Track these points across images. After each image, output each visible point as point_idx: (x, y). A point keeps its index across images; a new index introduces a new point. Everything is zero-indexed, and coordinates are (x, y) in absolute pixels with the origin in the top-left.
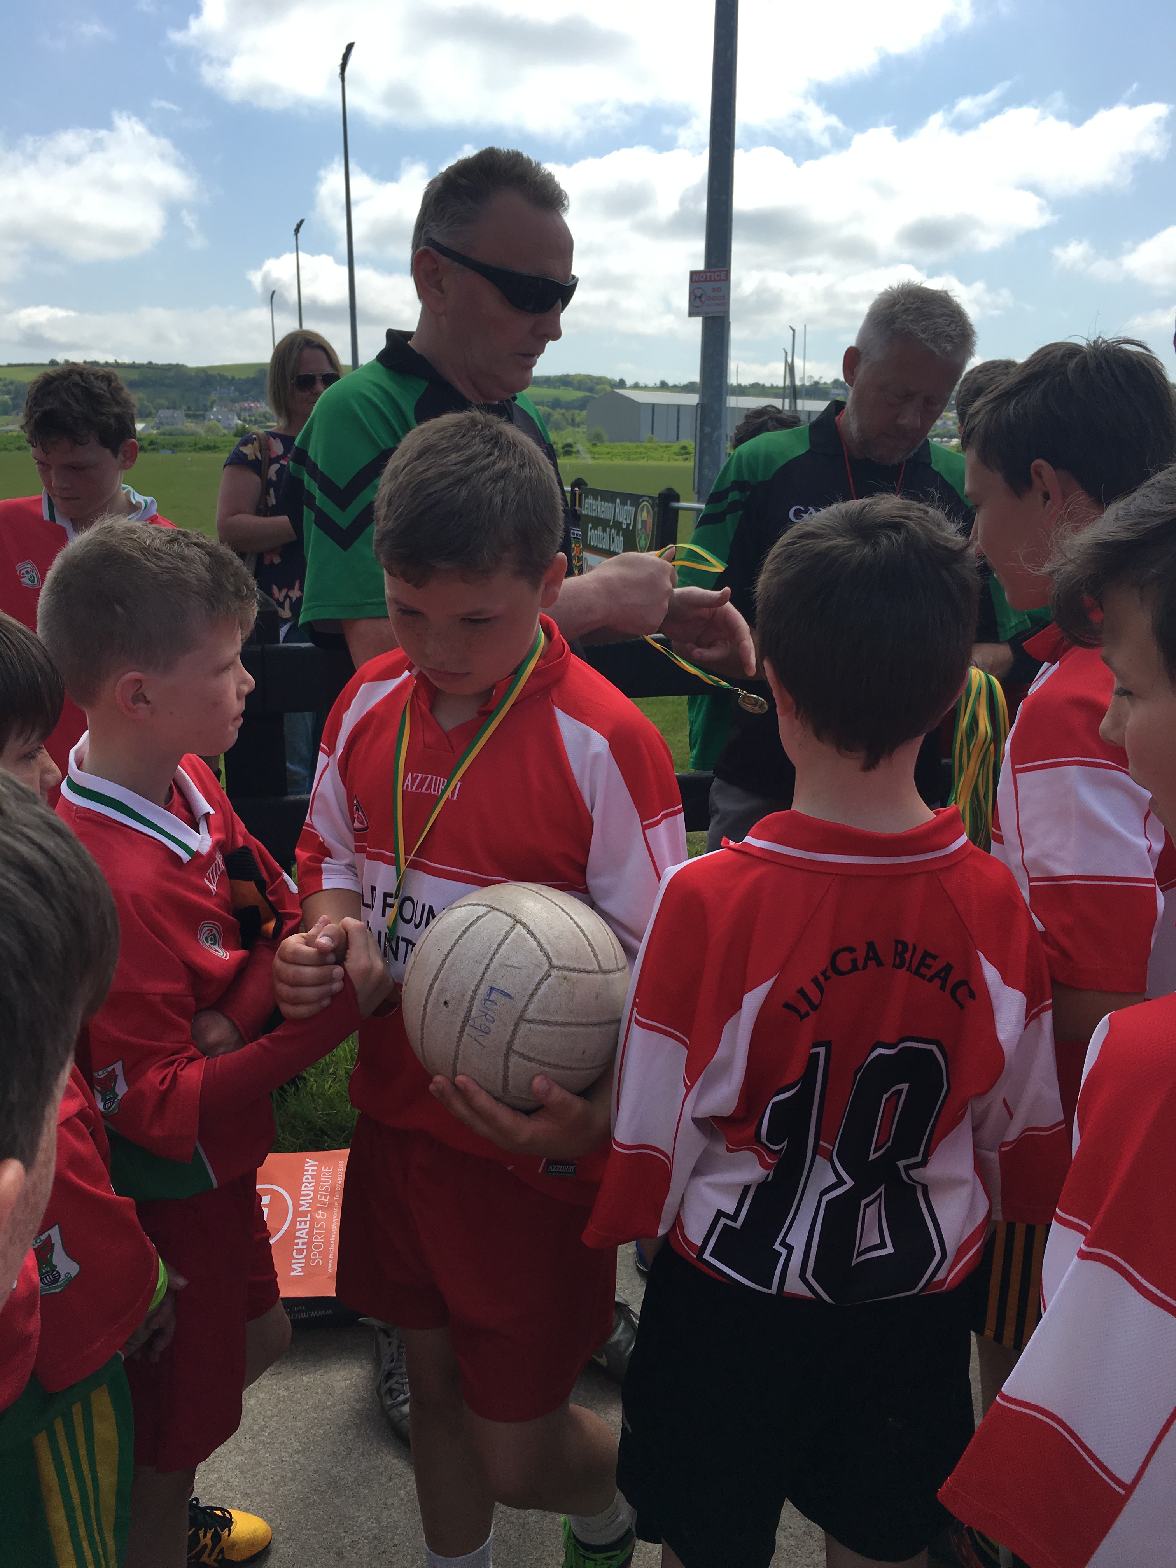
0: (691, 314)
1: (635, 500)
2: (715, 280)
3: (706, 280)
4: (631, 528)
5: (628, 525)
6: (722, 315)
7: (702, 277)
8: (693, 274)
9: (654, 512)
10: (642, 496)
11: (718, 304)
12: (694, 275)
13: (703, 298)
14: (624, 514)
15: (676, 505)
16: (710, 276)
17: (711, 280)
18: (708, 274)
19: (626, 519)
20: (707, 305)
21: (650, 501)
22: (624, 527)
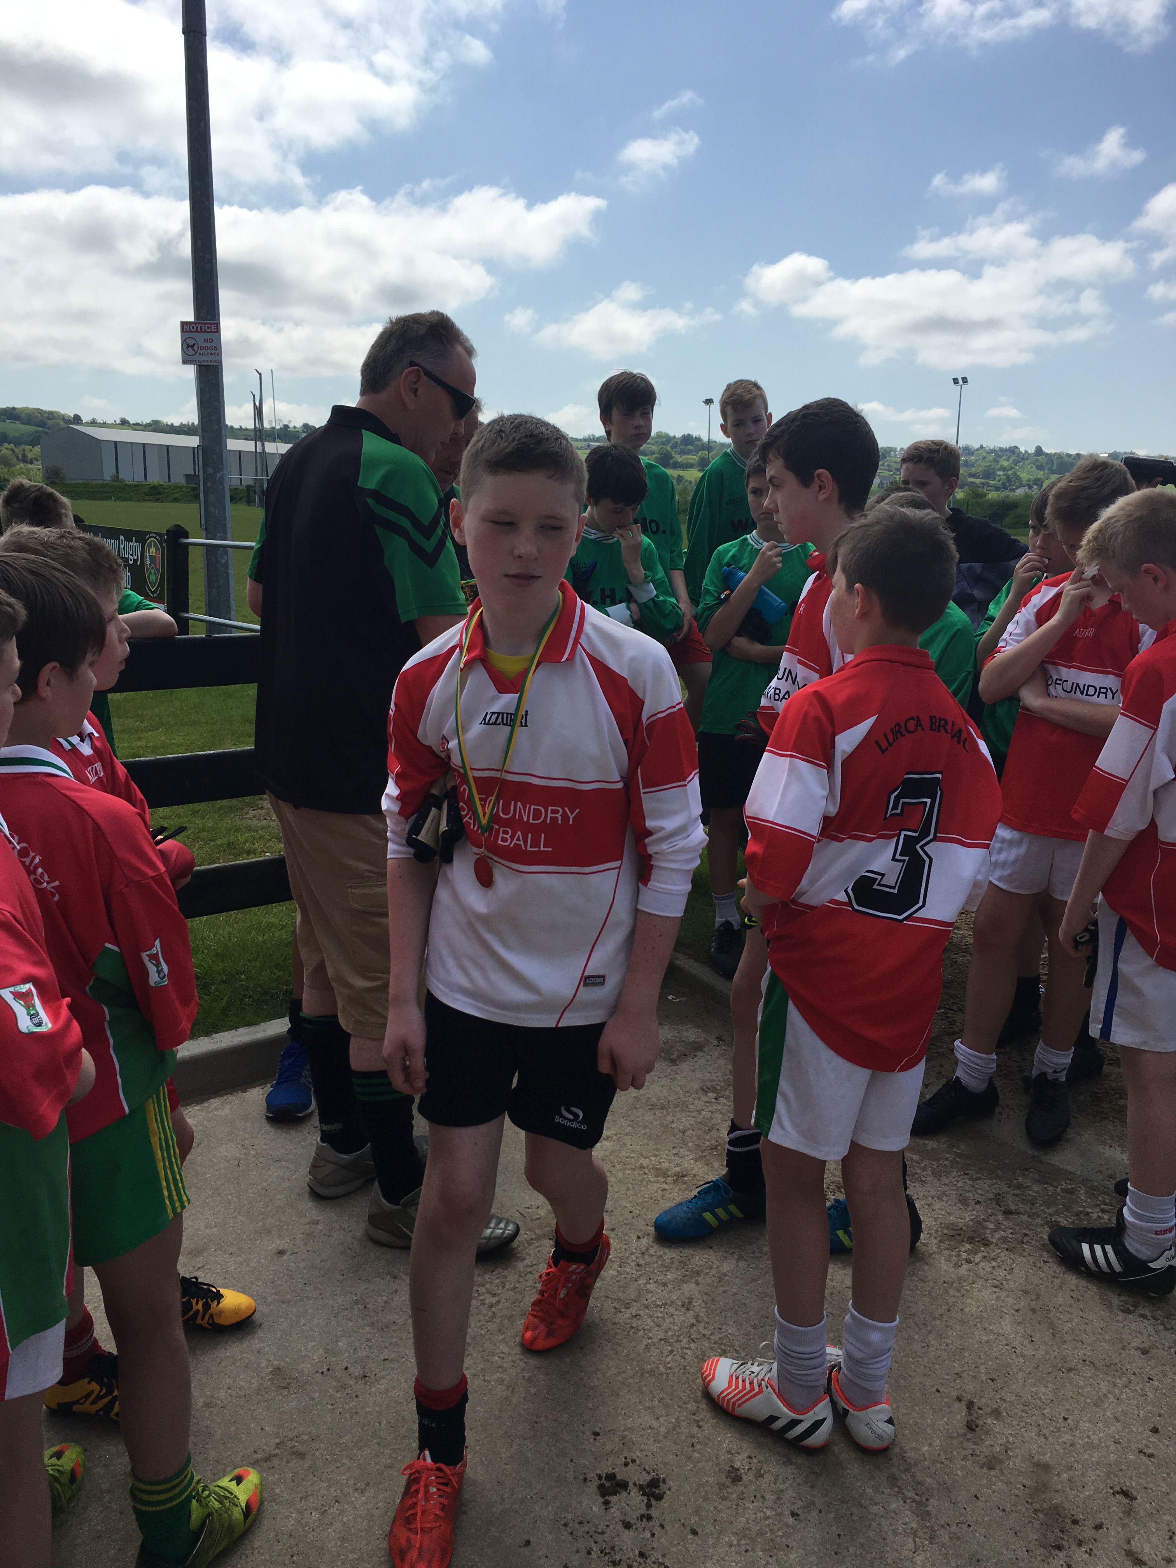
0: (185, 362)
1: (141, 537)
2: (206, 331)
3: (197, 331)
4: (138, 563)
5: (135, 561)
6: (215, 364)
7: (193, 328)
8: (183, 324)
9: (163, 548)
10: (148, 533)
11: (212, 354)
12: (185, 325)
13: (196, 347)
14: (131, 550)
15: (186, 541)
16: (201, 327)
17: (201, 331)
18: (199, 326)
19: (132, 555)
20: (200, 354)
21: (158, 537)
22: (131, 562)
